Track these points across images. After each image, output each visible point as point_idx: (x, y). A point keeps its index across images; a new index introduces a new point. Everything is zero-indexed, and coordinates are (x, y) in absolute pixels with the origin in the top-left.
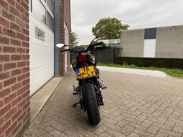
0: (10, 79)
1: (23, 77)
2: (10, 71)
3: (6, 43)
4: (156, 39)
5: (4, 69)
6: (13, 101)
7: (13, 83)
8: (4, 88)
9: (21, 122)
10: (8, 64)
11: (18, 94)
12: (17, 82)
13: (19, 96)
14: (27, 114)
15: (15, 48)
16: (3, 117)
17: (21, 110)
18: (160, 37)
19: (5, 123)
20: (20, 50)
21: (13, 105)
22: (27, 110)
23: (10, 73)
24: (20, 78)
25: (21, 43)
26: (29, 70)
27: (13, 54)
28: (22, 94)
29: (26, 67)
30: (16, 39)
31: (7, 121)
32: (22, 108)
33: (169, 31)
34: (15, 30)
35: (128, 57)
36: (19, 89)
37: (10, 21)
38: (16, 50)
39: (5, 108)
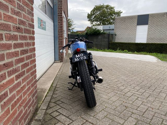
0: (20, 73)
1: (31, 68)
2: (20, 66)
3: (16, 40)
4: (148, 25)
5: (15, 65)
6: (24, 92)
7: (22, 76)
8: (16, 82)
9: (31, 109)
10: (18, 59)
11: (28, 85)
12: (26, 75)
13: (28, 86)
14: (35, 101)
15: (23, 43)
16: (16, 108)
17: (30, 98)
18: (152, 23)
19: (18, 112)
20: (28, 44)
21: (24, 96)
22: (35, 98)
23: (20, 67)
24: (28, 71)
25: (28, 38)
26: (35, 61)
27: (22, 49)
28: (30, 85)
29: (33, 59)
30: (24, 34)
31: (19, 111)
32: (31, 97)
33: (160, 17)
34: (22, 26)
35: (121, 42)
36: (28, 80)
37: (18, 18)
38: (24, 45)
39: (18, 99)
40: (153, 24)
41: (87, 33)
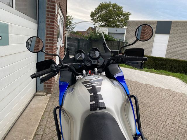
4: (169, 35)
33: (186, 26)
40: (176, 34)
41: (90, 38)
